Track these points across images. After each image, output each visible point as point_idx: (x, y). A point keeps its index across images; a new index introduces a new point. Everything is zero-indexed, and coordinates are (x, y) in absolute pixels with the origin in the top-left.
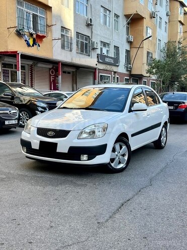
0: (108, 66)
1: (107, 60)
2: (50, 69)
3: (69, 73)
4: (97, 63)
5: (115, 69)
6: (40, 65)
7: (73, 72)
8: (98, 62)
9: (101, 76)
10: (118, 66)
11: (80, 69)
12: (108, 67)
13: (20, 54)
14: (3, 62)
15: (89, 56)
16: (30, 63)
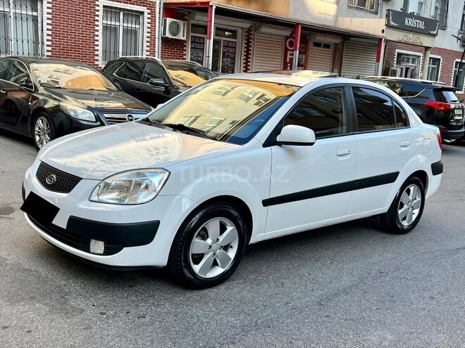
0: (411, 36)
1: (409, 22)
2: (287, 38)
3: (327, 46)
4: (384, 28)
5: (426, 41)
6: (265, 29)
7: (336, 44)
8: (388, 26)
9: (399, 55)
10: (435, 36)
11: (352, 39)
12: (411, 38)
13: (214, 7)
14: (192, 22)
15: (376, 13)
16: (247, 25)
